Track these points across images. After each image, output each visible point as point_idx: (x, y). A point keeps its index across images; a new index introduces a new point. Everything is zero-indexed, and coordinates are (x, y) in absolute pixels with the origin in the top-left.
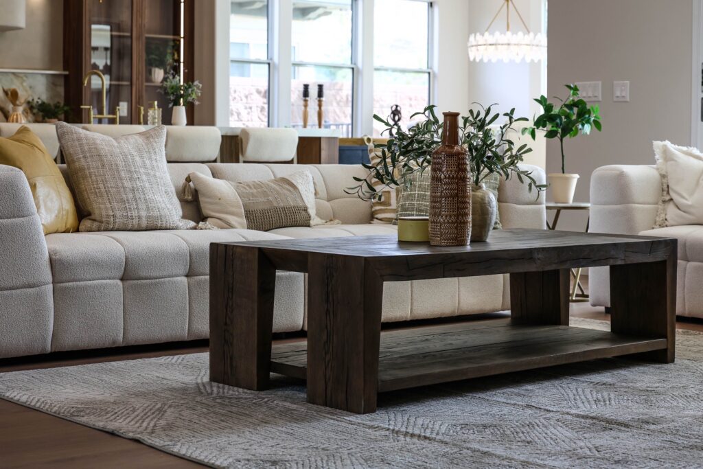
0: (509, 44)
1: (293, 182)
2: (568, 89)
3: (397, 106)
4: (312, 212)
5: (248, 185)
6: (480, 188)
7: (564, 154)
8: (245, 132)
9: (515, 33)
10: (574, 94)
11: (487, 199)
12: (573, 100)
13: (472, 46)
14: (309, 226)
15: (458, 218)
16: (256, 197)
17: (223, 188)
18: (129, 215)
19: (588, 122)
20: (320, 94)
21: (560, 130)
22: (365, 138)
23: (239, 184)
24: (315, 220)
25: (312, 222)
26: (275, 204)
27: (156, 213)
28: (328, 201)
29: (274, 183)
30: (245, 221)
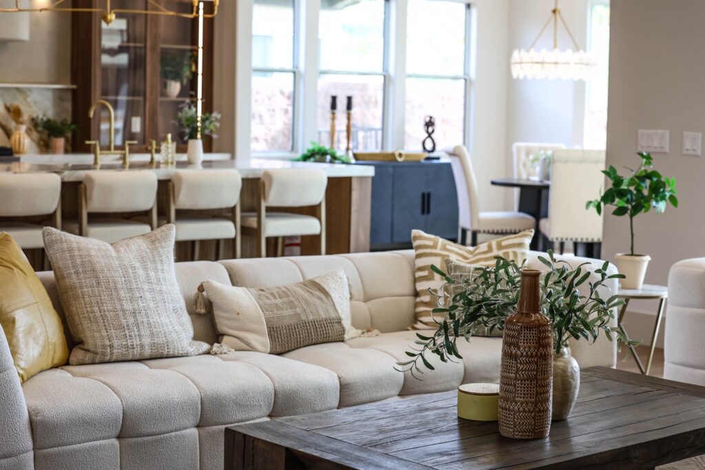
0: (556, 63)
1: (327, 289)
2: (639, 157)
3: (431, 117)
4: (347, 323)
5: (272, 294)
6: (562, 355)
8: (268, 175)
9: (563, 50)
10: (646, 163)
11: (569, 370)
12: (645, 171)
13: (516, 63)
14: (343, 341)
15: (536, 405)
16: (281, 309)
17: (242, 298)
18: (129, 344)
19: (663, 198)
20: (349, 107)
21: (630, 206)
22: (397, 153)
23: (261, 291)
24: (350, 332)
25: (346, 337)
26: (304, 318)
27: (161, 340)
28: (365, 301)
29: (303, 289)
30: (267, 340)
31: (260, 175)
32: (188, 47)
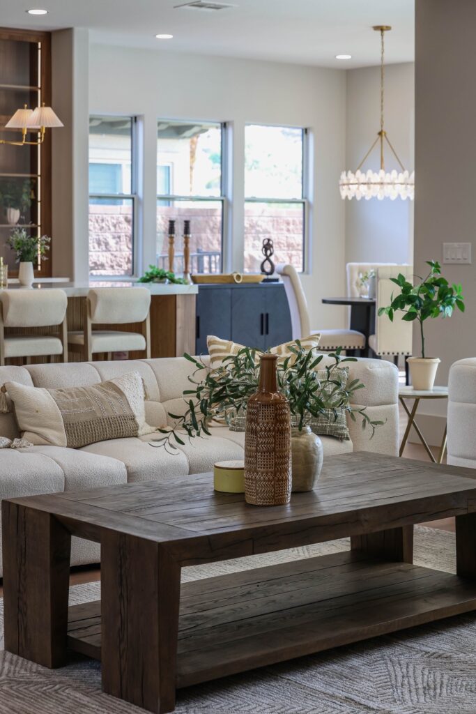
0: (382, 184)
1: (122, 389)
2: (429, 265)
3: (269, 240)
4: (141, 420)
5: (70, 394)
6: (305, 432)
7: (424, 337)
8: (93, 293)
9: (389, 171)
10: (434, 271)
12: (434, 278)
13: (344, 185)
14: (137, 437)
15: (275, 475)
16: (78, 407)
17: (42, 398)
19: (450, 304)
20: (187, 231)
21: (419, 312)
22: (235, 275)
23: (61, 393)
24: (144, 428)
25: (140, 432)
26: (99, 415)
28: (162, 401)
29: (99, 389)
30: (64, 435)
31: (86, 293)
32: (29, 175)
